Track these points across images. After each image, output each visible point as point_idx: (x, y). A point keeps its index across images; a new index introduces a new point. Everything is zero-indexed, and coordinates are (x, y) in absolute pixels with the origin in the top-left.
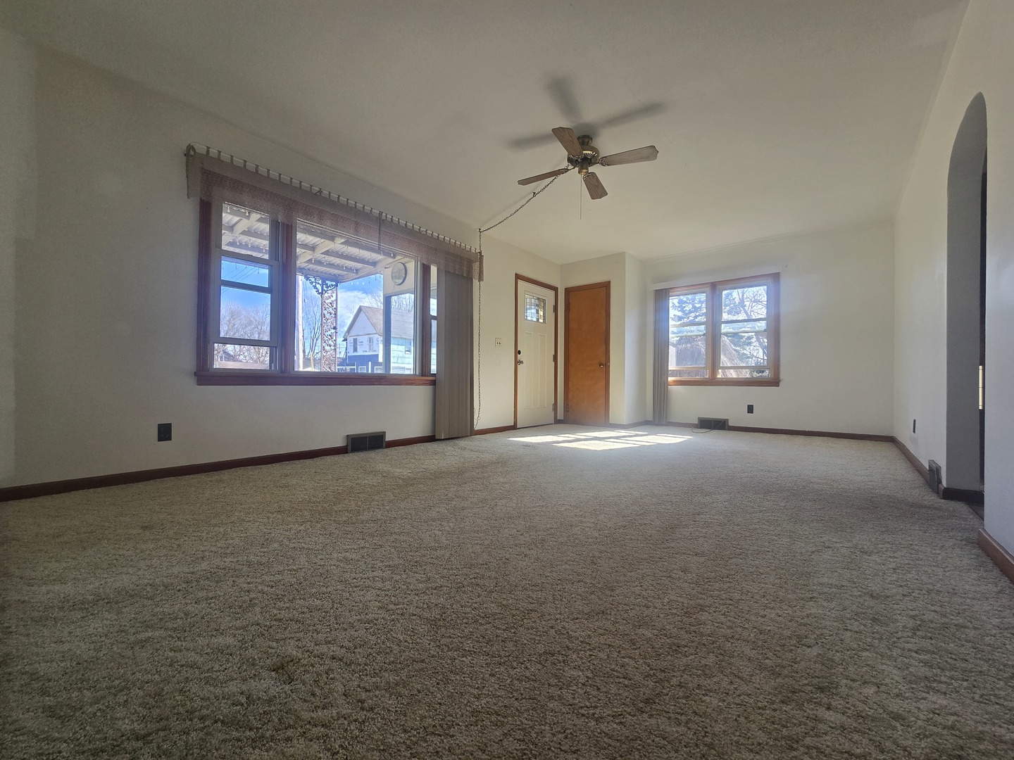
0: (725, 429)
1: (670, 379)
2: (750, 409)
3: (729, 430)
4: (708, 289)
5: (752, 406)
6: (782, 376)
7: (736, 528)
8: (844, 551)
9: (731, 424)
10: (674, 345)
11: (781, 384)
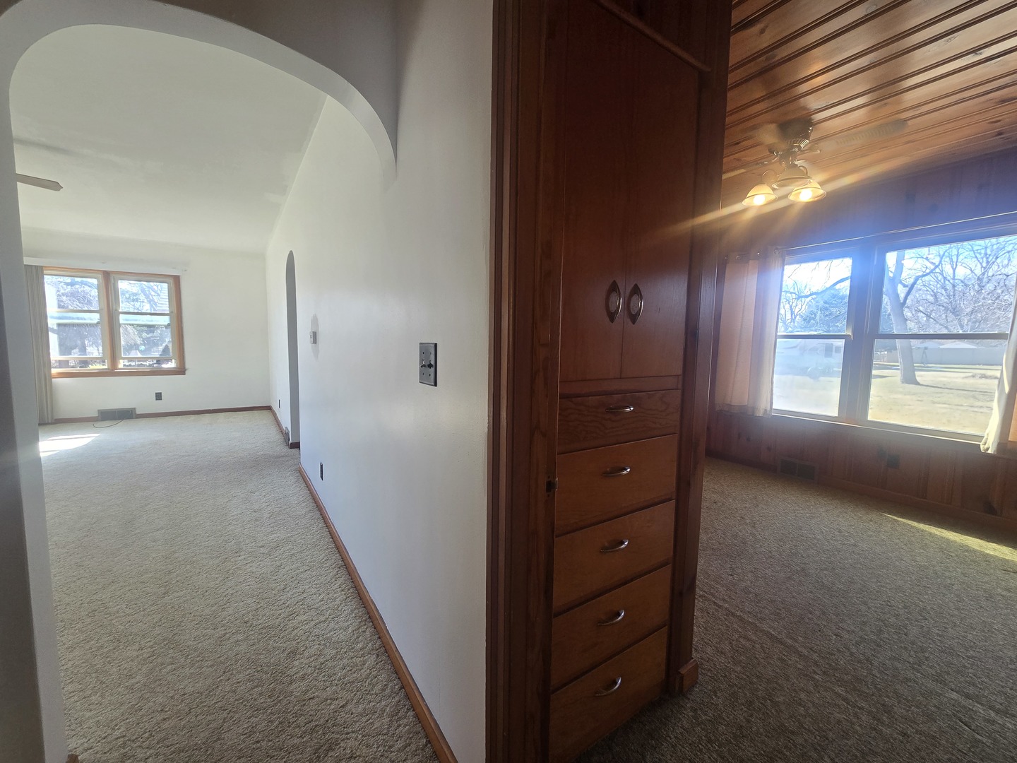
0: (132, 418)
1: (54, 371)
2: (159, 396)
3: (137, 418)
4: (100, 276)
5: (161, 393)
6: (187, 366)
7: (178, 505)
8: (242, 496)
9: (138, 412)
10: (53, 331)
11: (187, 372)
